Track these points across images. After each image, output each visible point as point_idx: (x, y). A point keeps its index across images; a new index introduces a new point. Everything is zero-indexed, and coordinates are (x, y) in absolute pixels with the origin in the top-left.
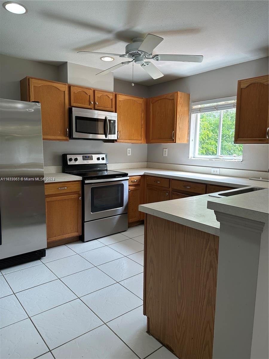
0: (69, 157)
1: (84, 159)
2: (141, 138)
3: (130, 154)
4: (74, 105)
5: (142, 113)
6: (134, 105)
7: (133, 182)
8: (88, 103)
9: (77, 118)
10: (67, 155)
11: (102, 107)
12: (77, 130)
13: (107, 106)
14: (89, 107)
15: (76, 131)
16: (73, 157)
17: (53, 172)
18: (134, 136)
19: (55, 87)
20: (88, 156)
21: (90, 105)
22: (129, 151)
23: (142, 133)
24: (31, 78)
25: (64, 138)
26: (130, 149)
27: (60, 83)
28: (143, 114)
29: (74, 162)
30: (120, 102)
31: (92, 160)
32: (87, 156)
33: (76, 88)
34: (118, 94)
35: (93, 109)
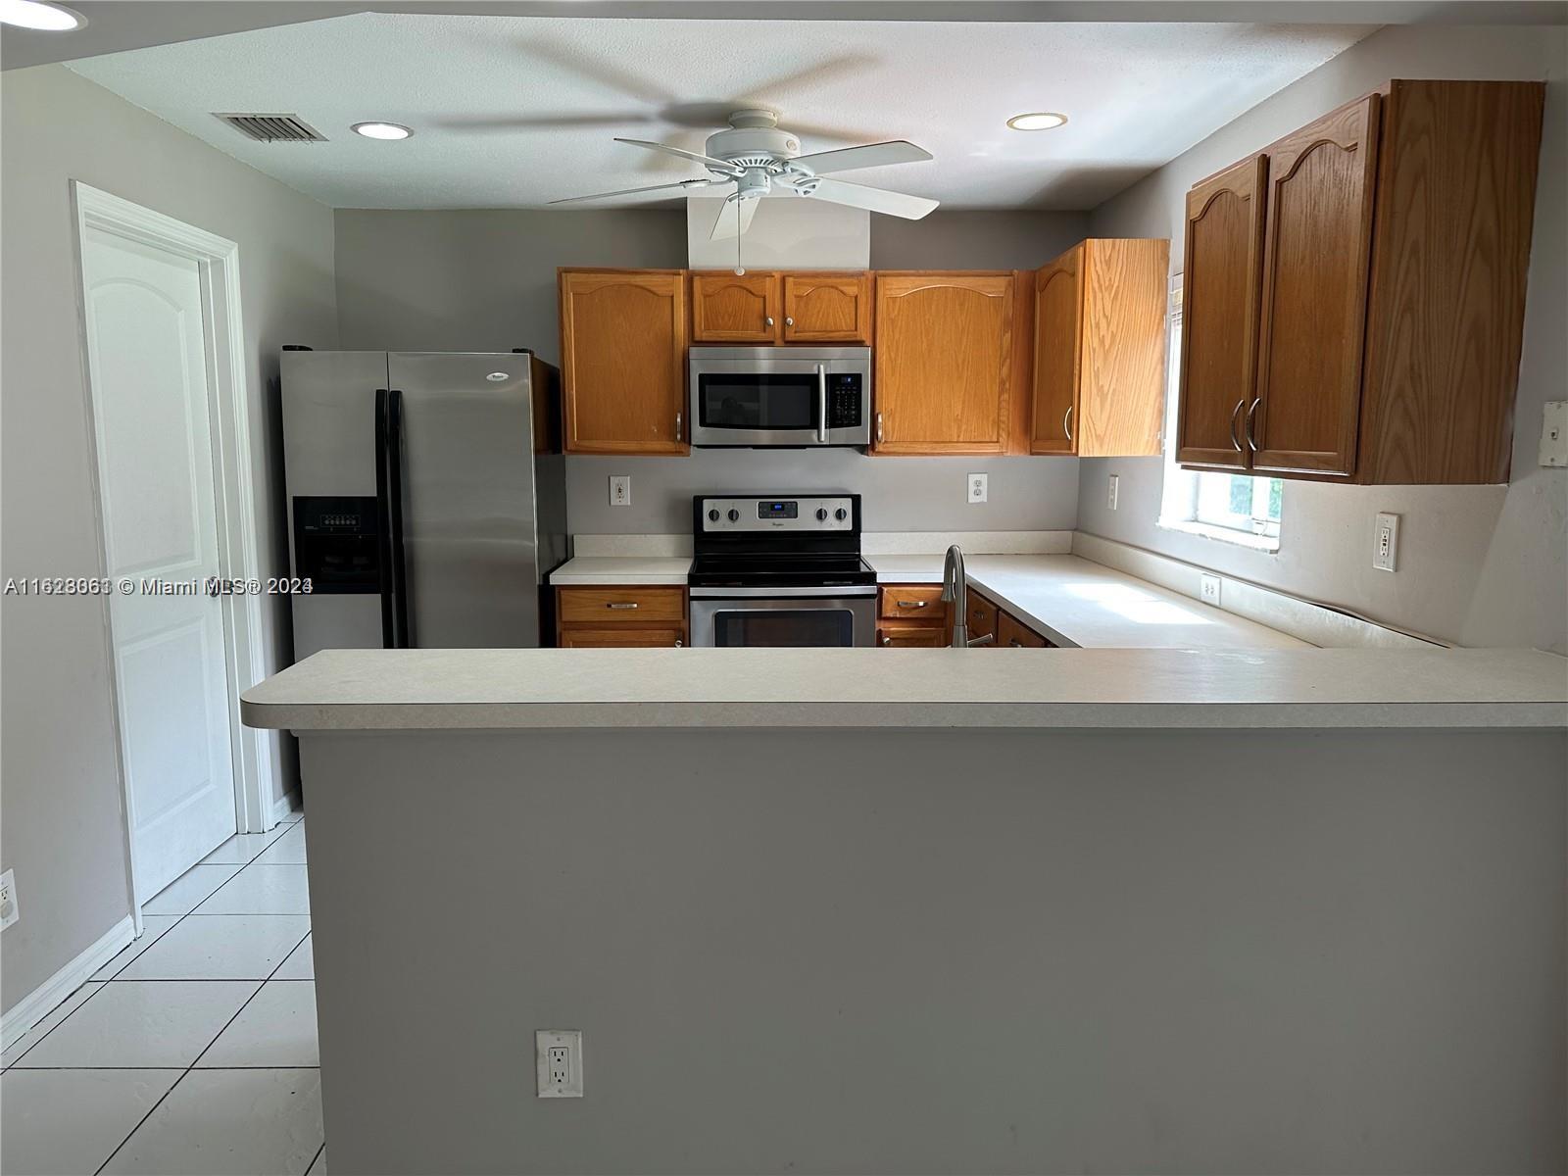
0: (708, 506)
1: (763, 515)
2: (998, 434)
3: (983, 498)
4: (704, 339)
5: (1005, 332)
6: (962, 305)
7: (905, 609)
8: (759, 324)
9: (705, 379)
10: (705, 501)
11: (814, 332)
12: (708, 421)
13: (835, 324)
14: (762, 336)
15: (703, 423)
16: (723, 507)
17: (665, 555)
18: (959, 428)
19: (642, 288)
20: (782, 504)
21: (765, 331)
22: (978, 483)
23: (1004, 412)
24: (566, 272)
25: (669, 446)
26: (984, 478)
27: (658, 274)
28: (1008, 335)
29: (729, 522)
30: (894, 302)
31: (796, 516)
32: (777, 503)
33: (710, 279)
34: (884, 276)
35: (779, 341)
